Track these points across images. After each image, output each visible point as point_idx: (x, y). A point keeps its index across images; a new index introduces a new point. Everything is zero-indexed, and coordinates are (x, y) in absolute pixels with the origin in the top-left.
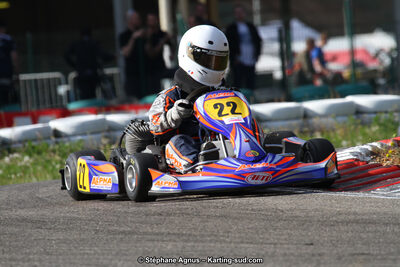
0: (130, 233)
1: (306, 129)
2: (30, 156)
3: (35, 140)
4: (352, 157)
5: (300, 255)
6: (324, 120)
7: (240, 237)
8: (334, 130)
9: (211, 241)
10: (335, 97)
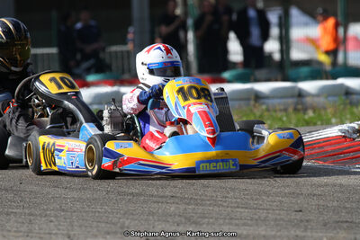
0: (137, 194)
1: (299, 107)
4: (340, 134)
5: (290, 221)
6: (316, 99)
7: (236, 202)
8: (325, 109)
9: (210, 205)
10: (327, 78)
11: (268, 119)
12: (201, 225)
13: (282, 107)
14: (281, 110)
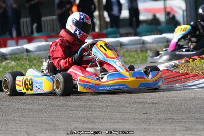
1: (143, 49)
2: (15, 61)
3: (17, 54)
4: (165, 68)
5: (141, 119)
6: (152, 45)
7: (113, 109)
10: (157, 34)
11: (128, 57)
12: (95, 123)
13: (134, 50)
14: (134, 51)
